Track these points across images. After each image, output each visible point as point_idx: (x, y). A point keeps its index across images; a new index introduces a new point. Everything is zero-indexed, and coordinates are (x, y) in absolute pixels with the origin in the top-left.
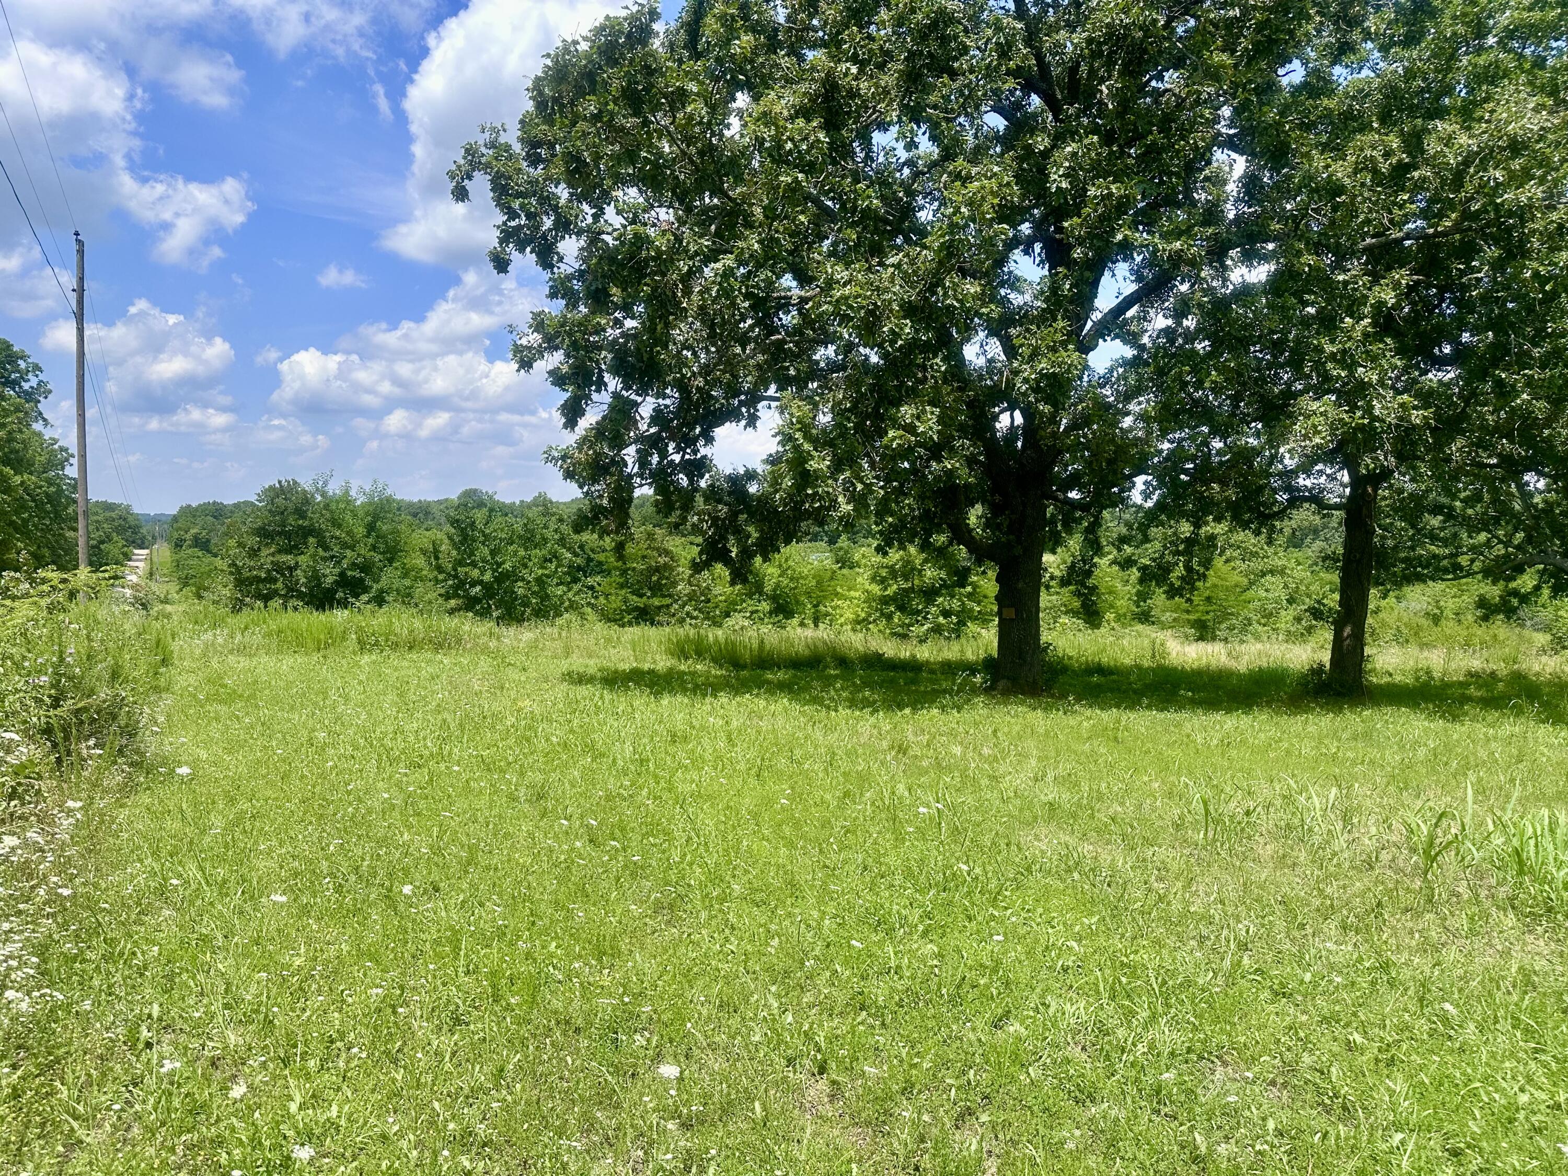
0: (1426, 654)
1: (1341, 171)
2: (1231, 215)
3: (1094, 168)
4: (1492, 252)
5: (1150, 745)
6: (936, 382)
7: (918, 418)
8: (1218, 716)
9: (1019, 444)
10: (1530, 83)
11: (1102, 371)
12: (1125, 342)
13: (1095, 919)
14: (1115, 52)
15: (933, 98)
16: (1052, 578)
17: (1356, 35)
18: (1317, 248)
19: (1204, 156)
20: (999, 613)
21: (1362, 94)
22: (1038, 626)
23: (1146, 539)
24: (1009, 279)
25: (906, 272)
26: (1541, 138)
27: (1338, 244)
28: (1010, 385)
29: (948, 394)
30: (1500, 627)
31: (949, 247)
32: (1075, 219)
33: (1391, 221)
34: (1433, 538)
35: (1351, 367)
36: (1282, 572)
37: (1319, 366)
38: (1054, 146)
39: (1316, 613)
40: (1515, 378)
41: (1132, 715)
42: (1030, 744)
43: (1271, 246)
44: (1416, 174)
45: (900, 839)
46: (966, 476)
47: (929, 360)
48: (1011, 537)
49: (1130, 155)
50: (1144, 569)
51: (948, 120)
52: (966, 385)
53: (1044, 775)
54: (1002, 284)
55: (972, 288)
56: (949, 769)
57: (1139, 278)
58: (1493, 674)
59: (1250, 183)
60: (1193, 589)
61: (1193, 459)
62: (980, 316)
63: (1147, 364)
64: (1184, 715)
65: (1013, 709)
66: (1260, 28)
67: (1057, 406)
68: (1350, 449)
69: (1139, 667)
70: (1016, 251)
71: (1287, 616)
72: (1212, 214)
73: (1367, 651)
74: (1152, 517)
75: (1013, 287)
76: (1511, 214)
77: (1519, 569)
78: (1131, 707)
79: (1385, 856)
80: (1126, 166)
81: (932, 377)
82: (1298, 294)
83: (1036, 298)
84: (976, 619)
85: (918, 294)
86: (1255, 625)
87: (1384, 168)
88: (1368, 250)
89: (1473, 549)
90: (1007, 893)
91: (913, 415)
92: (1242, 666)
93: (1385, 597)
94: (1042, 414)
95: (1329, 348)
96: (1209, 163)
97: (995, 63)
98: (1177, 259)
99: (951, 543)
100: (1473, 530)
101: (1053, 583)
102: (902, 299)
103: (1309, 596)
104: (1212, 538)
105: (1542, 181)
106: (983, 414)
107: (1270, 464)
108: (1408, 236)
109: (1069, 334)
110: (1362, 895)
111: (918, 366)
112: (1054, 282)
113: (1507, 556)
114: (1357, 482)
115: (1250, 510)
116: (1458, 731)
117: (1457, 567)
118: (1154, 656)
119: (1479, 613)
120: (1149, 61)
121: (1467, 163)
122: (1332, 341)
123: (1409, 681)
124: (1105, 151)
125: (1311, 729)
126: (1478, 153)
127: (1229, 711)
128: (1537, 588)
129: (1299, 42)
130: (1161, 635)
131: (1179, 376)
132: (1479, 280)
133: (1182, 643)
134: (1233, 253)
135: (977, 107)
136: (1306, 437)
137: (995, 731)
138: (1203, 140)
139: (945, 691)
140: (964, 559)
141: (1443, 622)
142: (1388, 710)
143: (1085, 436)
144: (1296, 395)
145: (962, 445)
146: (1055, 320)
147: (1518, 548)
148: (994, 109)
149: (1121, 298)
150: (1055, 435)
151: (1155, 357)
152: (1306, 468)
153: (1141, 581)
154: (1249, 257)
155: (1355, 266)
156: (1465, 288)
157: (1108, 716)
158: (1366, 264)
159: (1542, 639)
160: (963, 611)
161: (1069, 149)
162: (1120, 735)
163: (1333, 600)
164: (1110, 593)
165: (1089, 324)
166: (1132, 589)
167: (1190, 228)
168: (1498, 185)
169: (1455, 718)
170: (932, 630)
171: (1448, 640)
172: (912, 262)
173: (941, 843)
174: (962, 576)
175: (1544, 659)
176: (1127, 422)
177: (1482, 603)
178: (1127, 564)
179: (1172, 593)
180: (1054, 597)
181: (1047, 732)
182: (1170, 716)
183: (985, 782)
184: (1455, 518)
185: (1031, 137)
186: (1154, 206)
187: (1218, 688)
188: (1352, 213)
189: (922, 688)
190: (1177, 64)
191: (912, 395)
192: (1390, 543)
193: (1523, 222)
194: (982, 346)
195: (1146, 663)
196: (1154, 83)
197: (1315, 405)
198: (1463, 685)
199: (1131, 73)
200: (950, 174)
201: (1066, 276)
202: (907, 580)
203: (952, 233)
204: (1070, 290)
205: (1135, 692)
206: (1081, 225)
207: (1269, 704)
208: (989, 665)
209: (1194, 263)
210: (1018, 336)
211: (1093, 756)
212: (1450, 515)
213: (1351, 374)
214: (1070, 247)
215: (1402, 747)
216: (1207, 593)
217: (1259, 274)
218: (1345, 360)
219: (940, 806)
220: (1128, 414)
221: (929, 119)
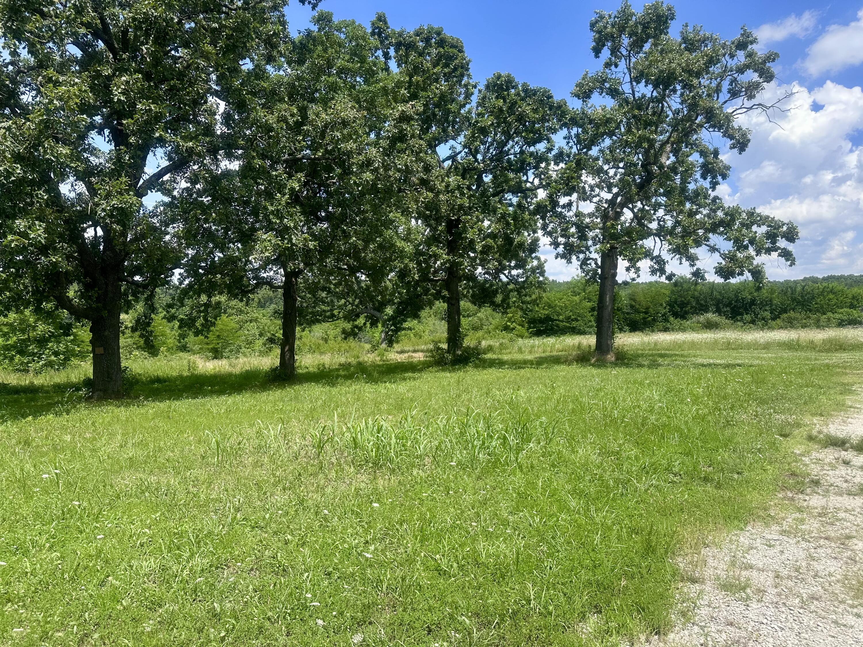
0: (323, 357)
1: (272, 119)
2: (219, 132)
3: (140, 93)
4: (338, 171)
5: (187, 418)
6: (41, 205)
7: (30, 228)
8: (224, 398)
9: (101, 247)
10: (349, 95)
11: (151, 208)
12: (164, 194)
13: (158, 514)
14: (150, 30)
15: (28, 27)
16: (126, 328)
17: (275, 53)
18: (263, 157)
19: (203, 97)
20: (93, 351)
21: (280, 84)
22: (119, 358)
23: (183, 305)
24: (89, 148)
25: (14, 134)
26: (354, 122)
27: (272, 156)
28: (94, 212)
29: (50, 214)
30: (352, 343)
31: (46, 122)
32: (130, 120)
33: (295, 149)
34: (324, 302)
35: (281, 218)
36: (256, 320)
37: (266, 216)
38: (114, 74)
39: (271, 340)
40: (351, 230)
41: (178, 403)
42: (118, 428)
43: (240, 152)
44: (305, 128)
45: (29, 497)
46: (65, 266)
47: (35, 191)
48: (99, 305)
49: (161, 89)
50: (181, 321)
51: (42, 43)
52: (63, 209)
53: (126, 443)
54: (85, 150)
55: (65, 151)
56: (63, 450)
57: (170, 159)
58: (350, 364)
59: (227, 118)
60: (209, 331)
61: (205, 260)
62: (70, 168)
63: (177, 207)
64: (208, 399)
65: (105, 409)
66: (229, 37)
67: (125, 227)
68: (283, 258)
69: (181, 377)
70: (92, 132)
71: (259, 343)
72: (208, 130)
73: (296, 357)
74: (185, 293)
75: (92, 154)
76: (344, 154)
77: (358, 316)
78: (177, 398)
79: (303, 453)
80: (159, 95)
81: (38, 202)
82: (254, 179)
83: (107, 161)
84: (77, 355)
85: (25, 149)
86: (244, 349)
87: (291, 121)
88: (286, 161)
89: (340, 307)
90: (105, 513)
91: (25, 226)
92: (237, 370)
93: (303, 330)
94: (115, 231)
95: (270, 208)
96: (206, 102)
97: (73, 16)
98: (190, 151)
99: (57, 308)
100: (339, 298)
101: (127, 331)
102: (13, 150)
103: (269, 332)
104: (219, 303)
105: (355, 141)
106: (76, 228)
107: (246, 265)
108: (303, 158)
109: (130, 185)
110: (292, 472)
111: (27, 194)
112: (118, 154)
113: (353, 310)
114: (287, 275)
115: (237, 288)
116: (334, 391)
117: (333, 316)
118: (189, 369)
119: (343, 336)
120: (169, 40)
121: (326, 126)
122: (272, 205)
123: (316, 370)
124: (146, 84)
125: (271, 398)
126: (330, 123)
127: (230, 394)
128: (365, 324)
129: (249, 49)
130: (192, 358)
131: (195, 215)
132: (334, 183)
133: (205, 361)
134: (221, 152)
135: (62, 40)
136: (262, 252)
137: (93, 424)
138: (202, 89)
139: (58, 402)
140: (66, 318)
141: (329, 342)
142: (306, 385)
143: (143, 245)
144: (256, 230)
145: (62, 246)
146: (120, 176)
147: (357, 306)
148: (73, 43)
149: (160, 168)
150: (124, 243)
151: (182, 202)
152: (264, 267)
153: (180, 327)
154: (229, 156)
155: (280, 168)
156: (329, 186)
157: (163, 405)
158: (286, 168)
159: (368, 346)
160: (68, 351)
161: (124, 78)
162: (171, 415)
163: (280, 334)
164: (162, 335)
165: (141, 182)
166: (176, 333)
167: (197, 136)
168: (339, 139)
169: (334, 385)
170: (45, 365)
171: (332, 350)
172: (19, 128)
173: (60, 493)
174: (67, 330)
175: (369, 355)
176: (168, 238)
177: (344, 332)
178: (171, 318)
179: (197, 334)
180: (129, 340)
181: (127, 418)
182: (199, 401)
183: (87, 454)
184: (331, 293)
185: (99, 66)
186: (177, 120)
187: (225, 383)
188: (278, 142)
189: (39, 403)
190: (186, 45)
191: (24, 213)
192: (305, 305)
193: (349, 158)
194: (72, 186)
195: (186, 374)
196: (173, 52)
197: (264, 237)
198: (337, 370)
199: (159, 44)
200: (44, 77)
201: (125, 152)
202: (24, 334)
203: (48, 115)
204: (129, 160)
205: (179, 390)
206: (134, 124)
207: (250, 389)
208: (88, 383)
209: (199, 155)
210: (97, 183)
211: (155, 429)
212: (329, 292)
213: (281, 222)
214: (128, 136)
215: (311, 402)
216: (218, 333)
217: (235, 166)
218: (278, 214)
219: (57, 471)
220: (168, 233)
221: (27, 40)
